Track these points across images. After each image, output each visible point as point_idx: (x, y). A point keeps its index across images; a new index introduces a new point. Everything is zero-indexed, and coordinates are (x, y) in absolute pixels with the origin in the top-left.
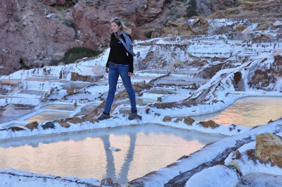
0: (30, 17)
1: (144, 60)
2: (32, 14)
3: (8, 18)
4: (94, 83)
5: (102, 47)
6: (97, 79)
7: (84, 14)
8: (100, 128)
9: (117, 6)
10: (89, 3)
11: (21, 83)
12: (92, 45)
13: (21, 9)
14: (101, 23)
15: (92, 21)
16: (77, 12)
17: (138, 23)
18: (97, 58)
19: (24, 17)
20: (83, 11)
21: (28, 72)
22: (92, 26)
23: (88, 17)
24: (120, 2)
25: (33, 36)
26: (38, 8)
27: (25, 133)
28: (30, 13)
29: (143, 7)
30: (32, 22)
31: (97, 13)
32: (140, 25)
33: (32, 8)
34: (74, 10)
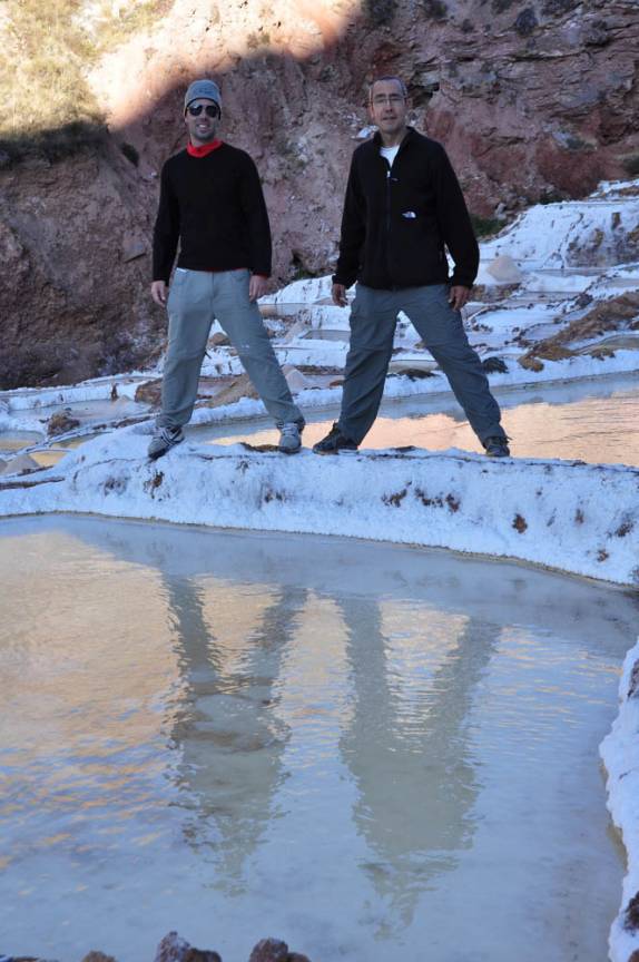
0: (315, 141)
1: (631, 236)
2: (322, 132)
3: (264, 146)
4: (498, 304)
5: (505, 209)
6: (502, 293)
7: (454, 123)
8: (620, 373)
9: (545, 92)
10: (470, 90)
11: (305, 312)
12: (478, 206)
13: (293, 119)
14: (502, 144)
15: (476, 140)
16: (436, 118)
17: (605, 136)
18: (497, 237)
19: (303, 141)
20: (453, 112)
21: (321, 282)
22: (477, 154)
23: (467, 129)
24: (555, 79)
25: (323, 191)
26: (337, 114)
27: (440, 385)
28: (316, 129)
29: (622, 87)
30: (321, 152)
31: (492, 114)
32: (611, 142)
33: (322, 114)
34: (430, 114)
